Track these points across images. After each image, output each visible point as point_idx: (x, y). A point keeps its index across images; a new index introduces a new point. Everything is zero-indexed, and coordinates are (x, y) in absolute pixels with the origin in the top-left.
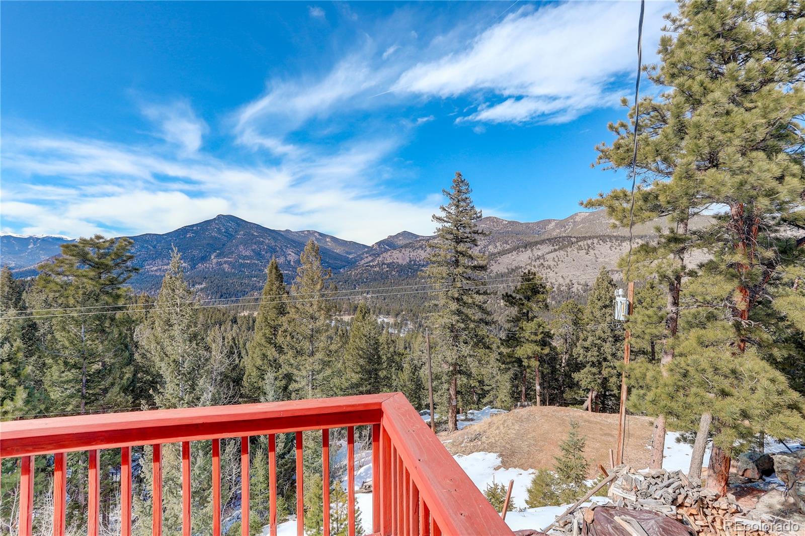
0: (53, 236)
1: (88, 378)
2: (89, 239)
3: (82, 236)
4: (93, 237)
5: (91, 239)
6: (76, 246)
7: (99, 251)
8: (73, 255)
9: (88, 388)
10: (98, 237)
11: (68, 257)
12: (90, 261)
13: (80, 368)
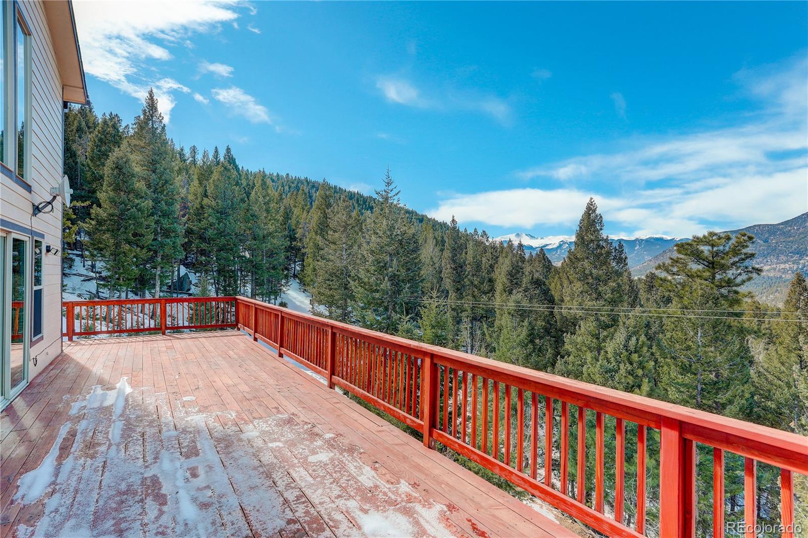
0: (655, 236)
1: (704, 387)
2: (702, 237)
3: (695, 234)
4: (706, 234)
5: (704, 236)
6: (690, 245)
7: (713, 248)
8: (686, 254)
9: (703, 397)
10: (712, 234)
11: (682, 256)
12: (704, 260)
13: (695, 374)
